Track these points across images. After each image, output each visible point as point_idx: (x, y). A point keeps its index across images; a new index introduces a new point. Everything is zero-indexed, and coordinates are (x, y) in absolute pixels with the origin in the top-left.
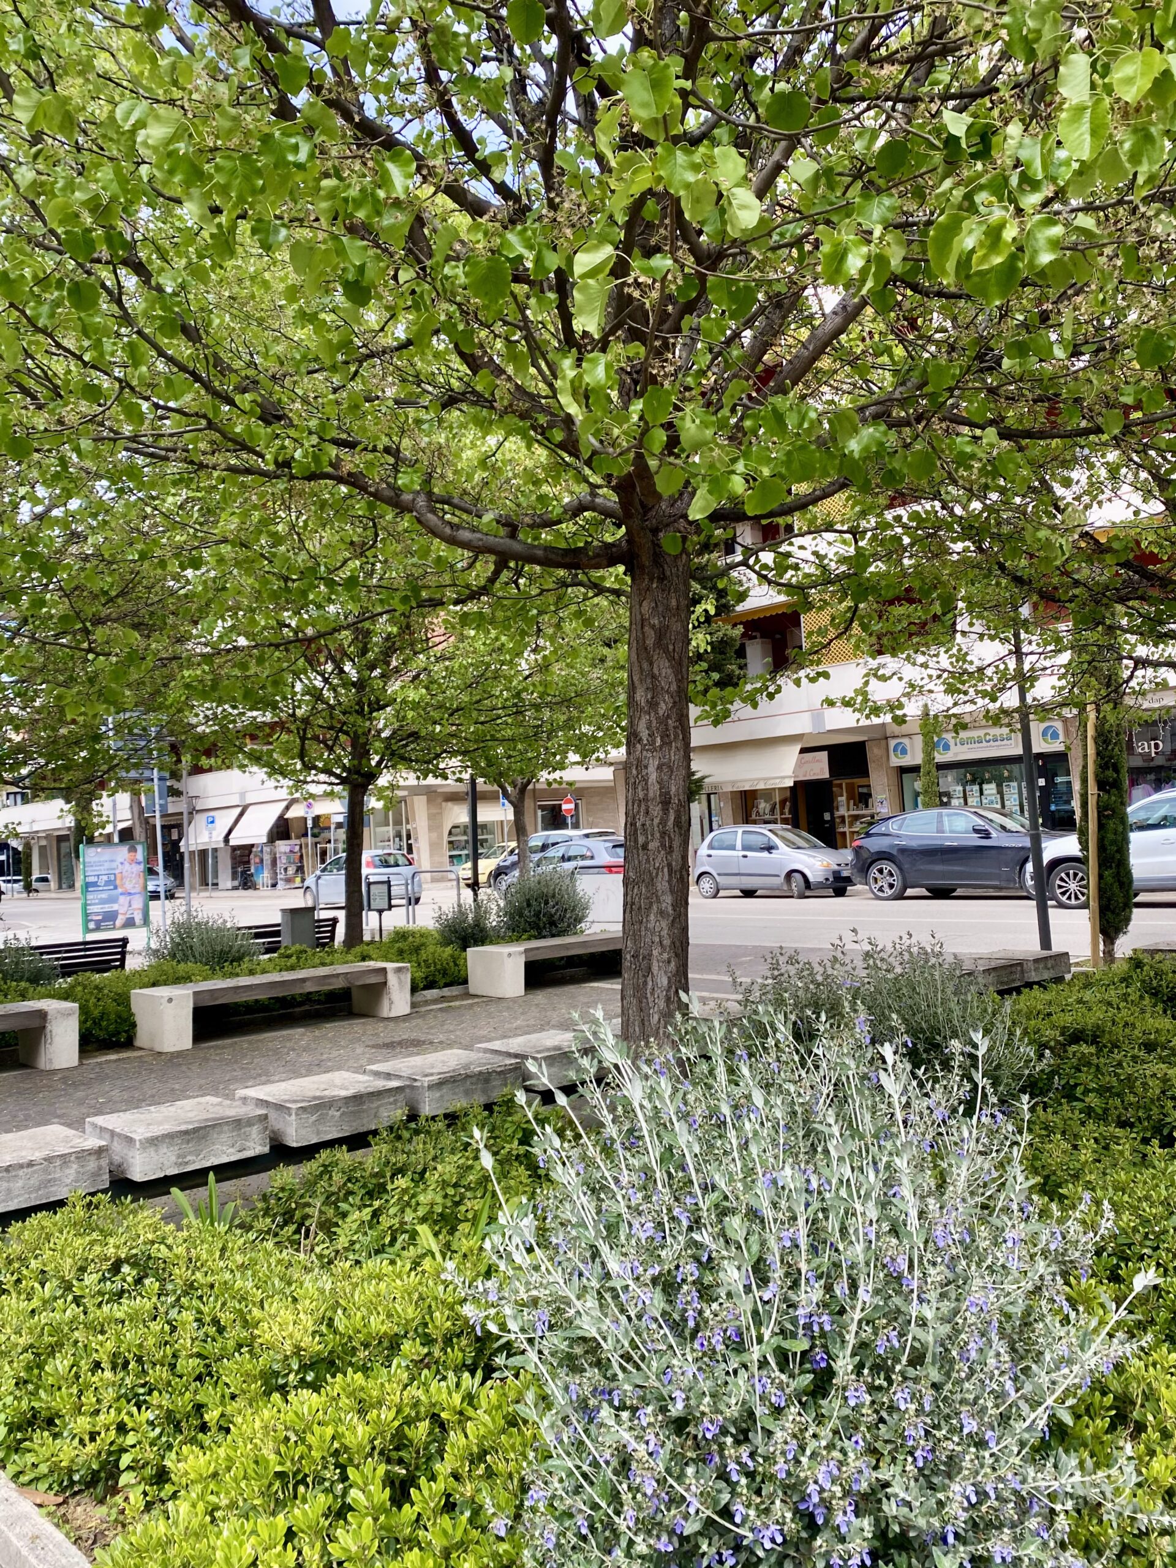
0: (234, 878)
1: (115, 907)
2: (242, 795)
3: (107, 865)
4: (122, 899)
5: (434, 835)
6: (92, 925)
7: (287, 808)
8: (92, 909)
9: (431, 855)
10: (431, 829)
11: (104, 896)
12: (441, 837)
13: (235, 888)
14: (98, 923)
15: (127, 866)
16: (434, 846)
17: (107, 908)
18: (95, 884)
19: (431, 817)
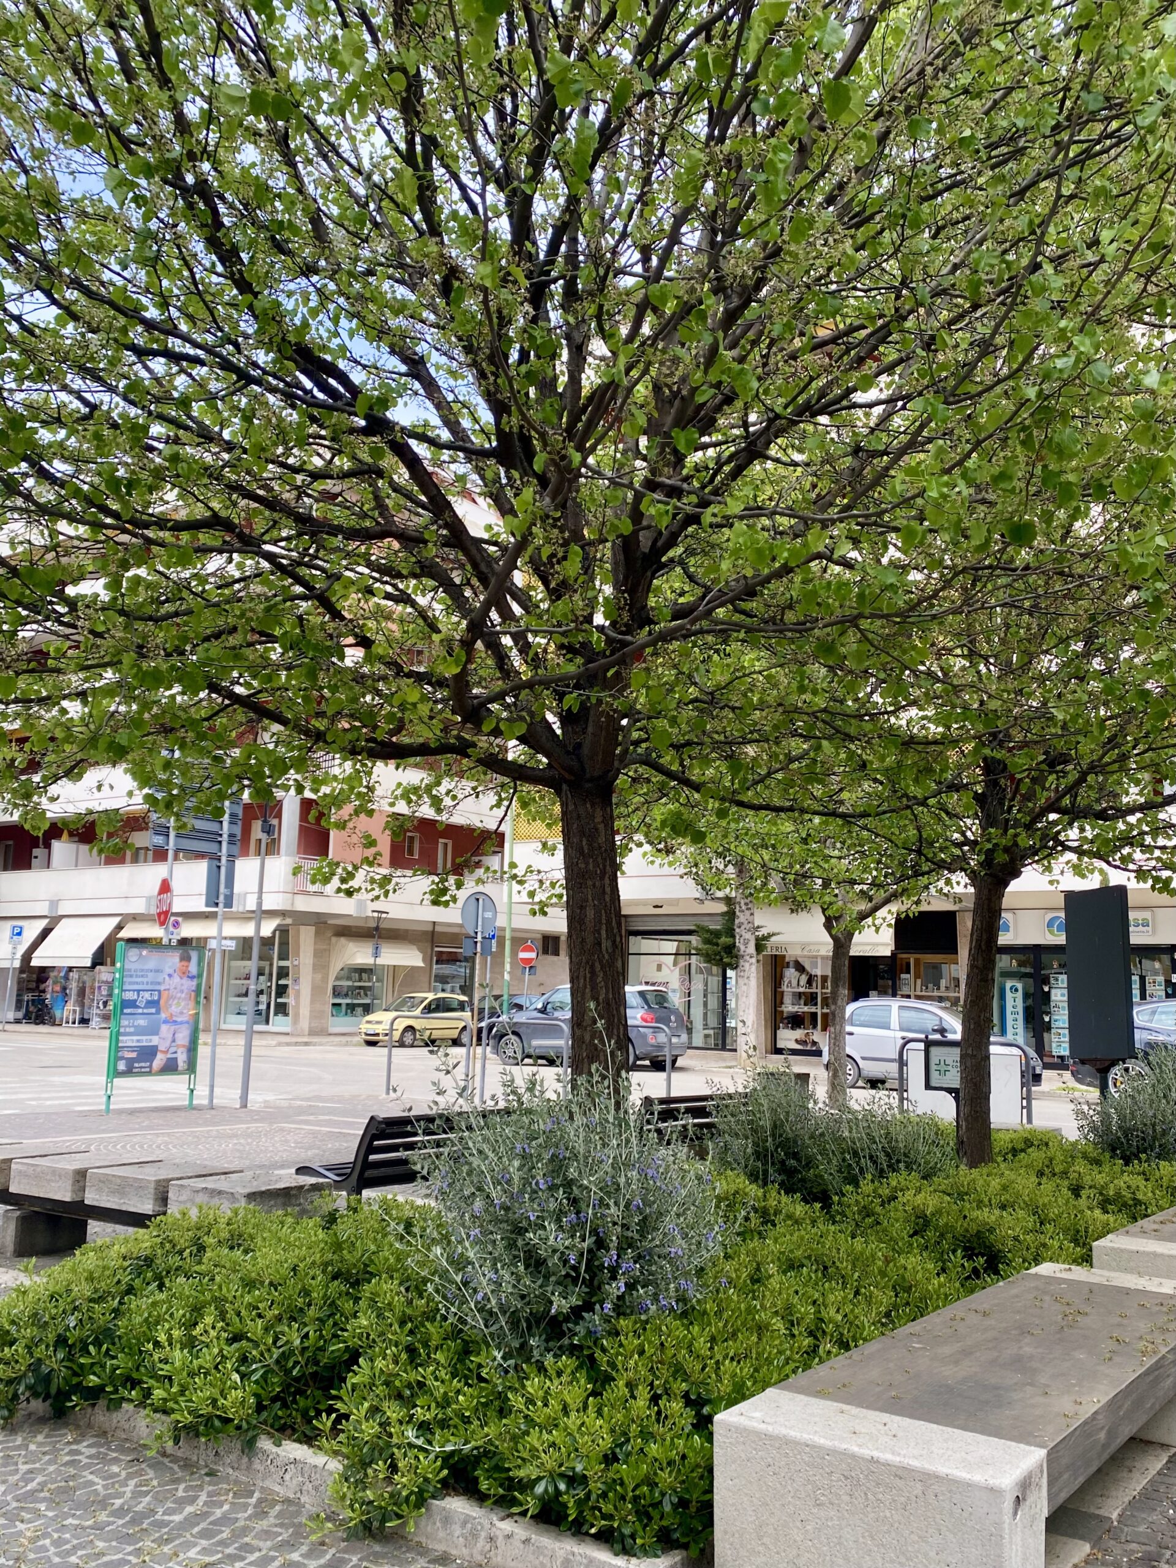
0: (18, 1007)
1: (155, 1040)
2: (54, 904)
3: (151, 976)
4: (164, 1028)
5: (319, 976)
6: (122, 1066)
7: (119, 927)
8: (127, 1041)
9: (312, 1002)
10: (316, 968)
11: (142, 1022)
12: (325, 979)
13: (18, 1021)
14: (130, 1062)
15: (176, 979)
16: (317, 990)
17: (147, 1041)
18: (132, 1004)
19: (318, 954)
